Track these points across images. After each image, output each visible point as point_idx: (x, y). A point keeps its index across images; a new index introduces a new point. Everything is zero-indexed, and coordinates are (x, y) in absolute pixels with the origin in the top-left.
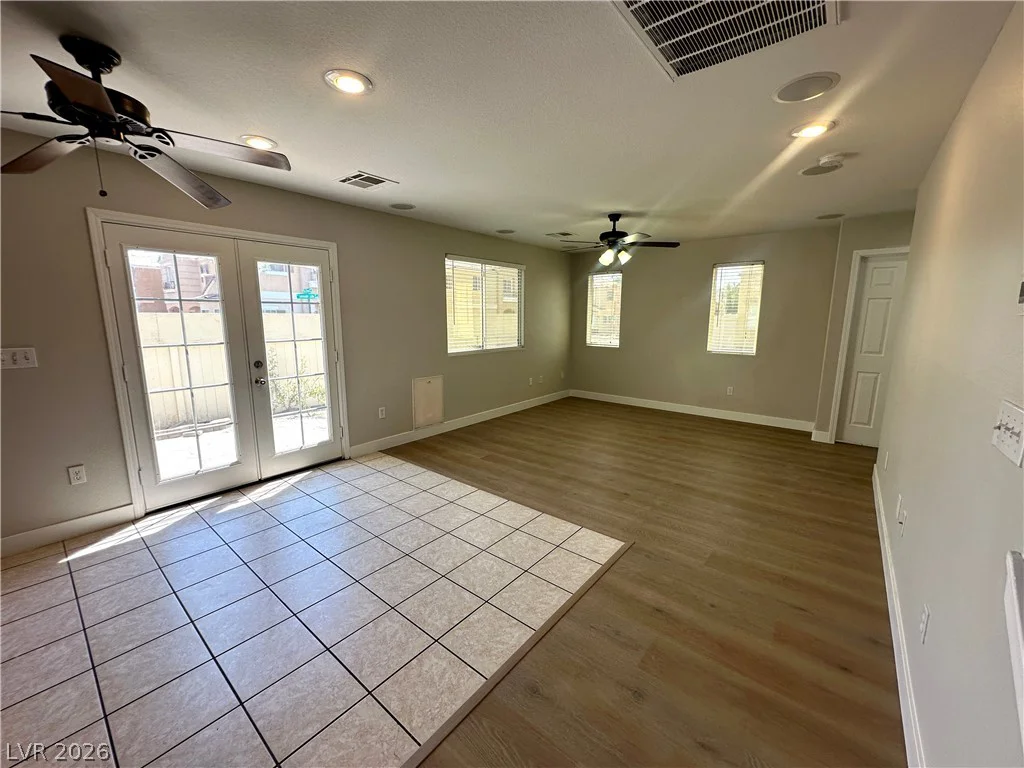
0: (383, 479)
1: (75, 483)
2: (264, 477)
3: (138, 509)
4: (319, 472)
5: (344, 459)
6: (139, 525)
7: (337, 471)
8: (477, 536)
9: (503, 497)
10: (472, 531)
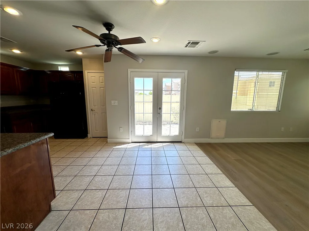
0: (189, 153)
1: (120, 131)
2: (158, 141)
3: (130, 141)
4: (172, 144)
5: (182, 142)
6: (129, 144)
7: (177, 146)
8: (206, 197)
9: (234, 184)
10: (206, 193)
